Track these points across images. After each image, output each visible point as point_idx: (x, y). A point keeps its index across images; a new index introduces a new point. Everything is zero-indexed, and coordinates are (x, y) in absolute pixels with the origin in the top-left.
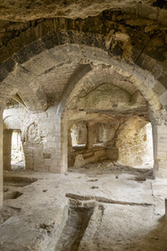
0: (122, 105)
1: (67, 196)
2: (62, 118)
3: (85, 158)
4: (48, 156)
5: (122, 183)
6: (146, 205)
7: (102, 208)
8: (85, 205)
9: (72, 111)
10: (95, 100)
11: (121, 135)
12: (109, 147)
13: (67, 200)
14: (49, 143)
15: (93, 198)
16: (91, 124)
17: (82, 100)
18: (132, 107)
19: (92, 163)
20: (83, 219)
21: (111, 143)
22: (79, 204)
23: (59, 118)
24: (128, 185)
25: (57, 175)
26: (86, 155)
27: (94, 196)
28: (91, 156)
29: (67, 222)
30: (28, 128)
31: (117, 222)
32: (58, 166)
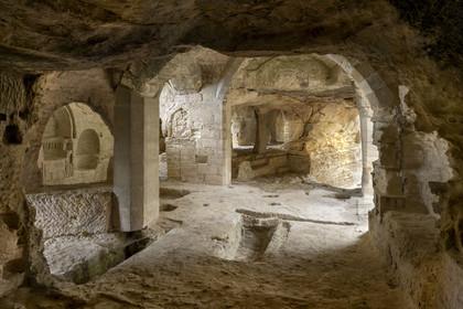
0: (316, 85)
1: (237, 211)
2: (224, 103)
3: (254, 168)
4: (203, 160)
5: (315, 200)
6: (347, 224)
7: (287, 226)
8: (264, 223)
9: (237, 92)
10: (274, 76)
11: (314, 132)
12: (294, 152)
13: (240, 216)
14: (203, 139)
15: (273, 215)
16: (263, 111)
17: (253, 74)
18: (332, 87)
19: (264, 176)
20: (262, 240)
21: (298, 145)
22: (255, 222)
23: (220, 102)
24: (324, 202)
25: (216, 187)
26: (256, 163)
27: (275, 212)
28: (265, 165)
29: (241, 243)
30: (173, 116)
31: (307, 238)
32: (218, 174)
